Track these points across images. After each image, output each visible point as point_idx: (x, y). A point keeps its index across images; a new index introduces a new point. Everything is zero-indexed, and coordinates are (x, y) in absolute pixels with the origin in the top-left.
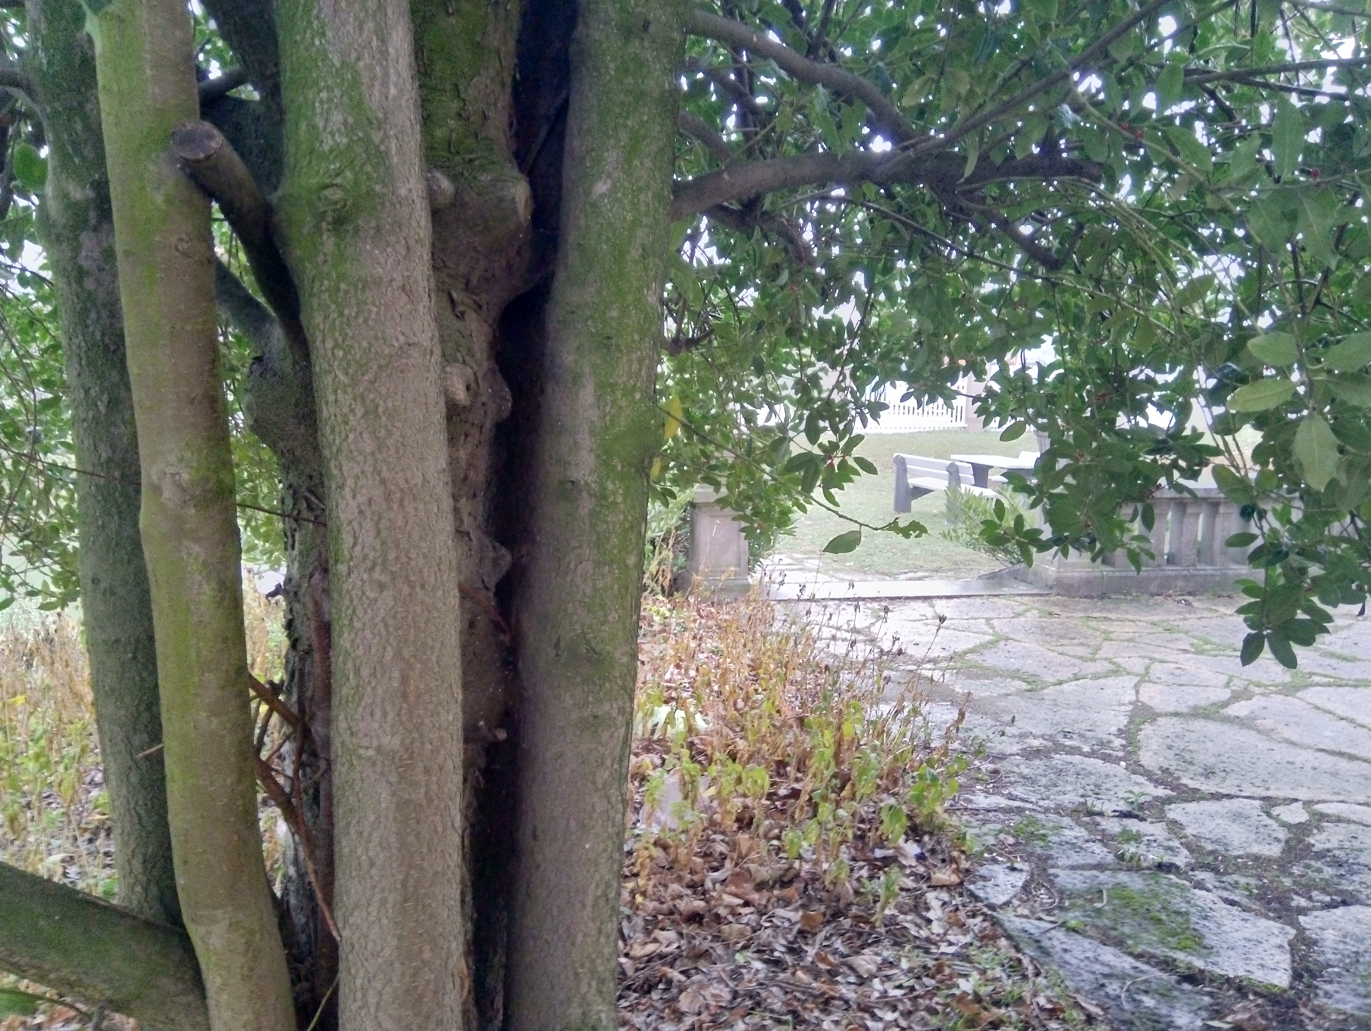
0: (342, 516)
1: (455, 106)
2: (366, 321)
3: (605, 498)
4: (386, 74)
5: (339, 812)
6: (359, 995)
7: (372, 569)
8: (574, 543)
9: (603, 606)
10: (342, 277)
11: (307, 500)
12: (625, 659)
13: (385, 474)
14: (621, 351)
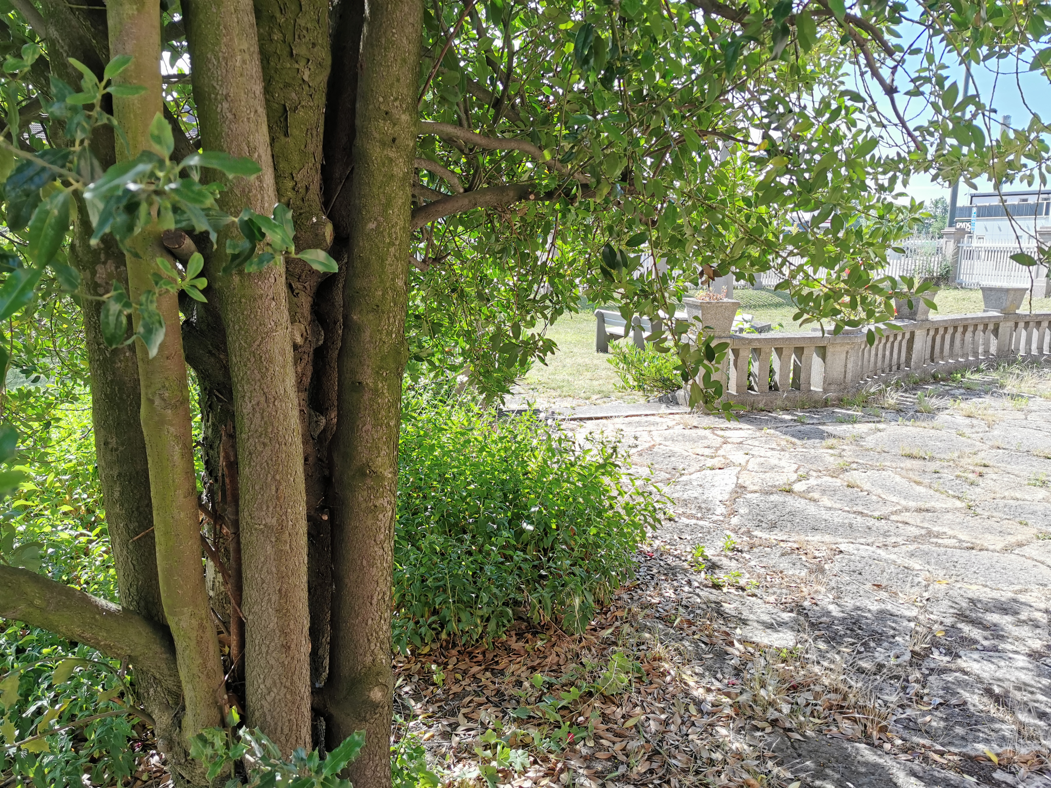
0: (244, 411)
1: (291, 184)
2: (255, 316)
3: (377, 390)
4: (263, 198)
5: (245, 558)
6: (257, 648)
7: (260, 436)
8: (360, 415)
9: (377, 448)
10: (244, 296)
11: (217, 396)
12: (390, 476)
13: (266, 390)
14: (383, 313)
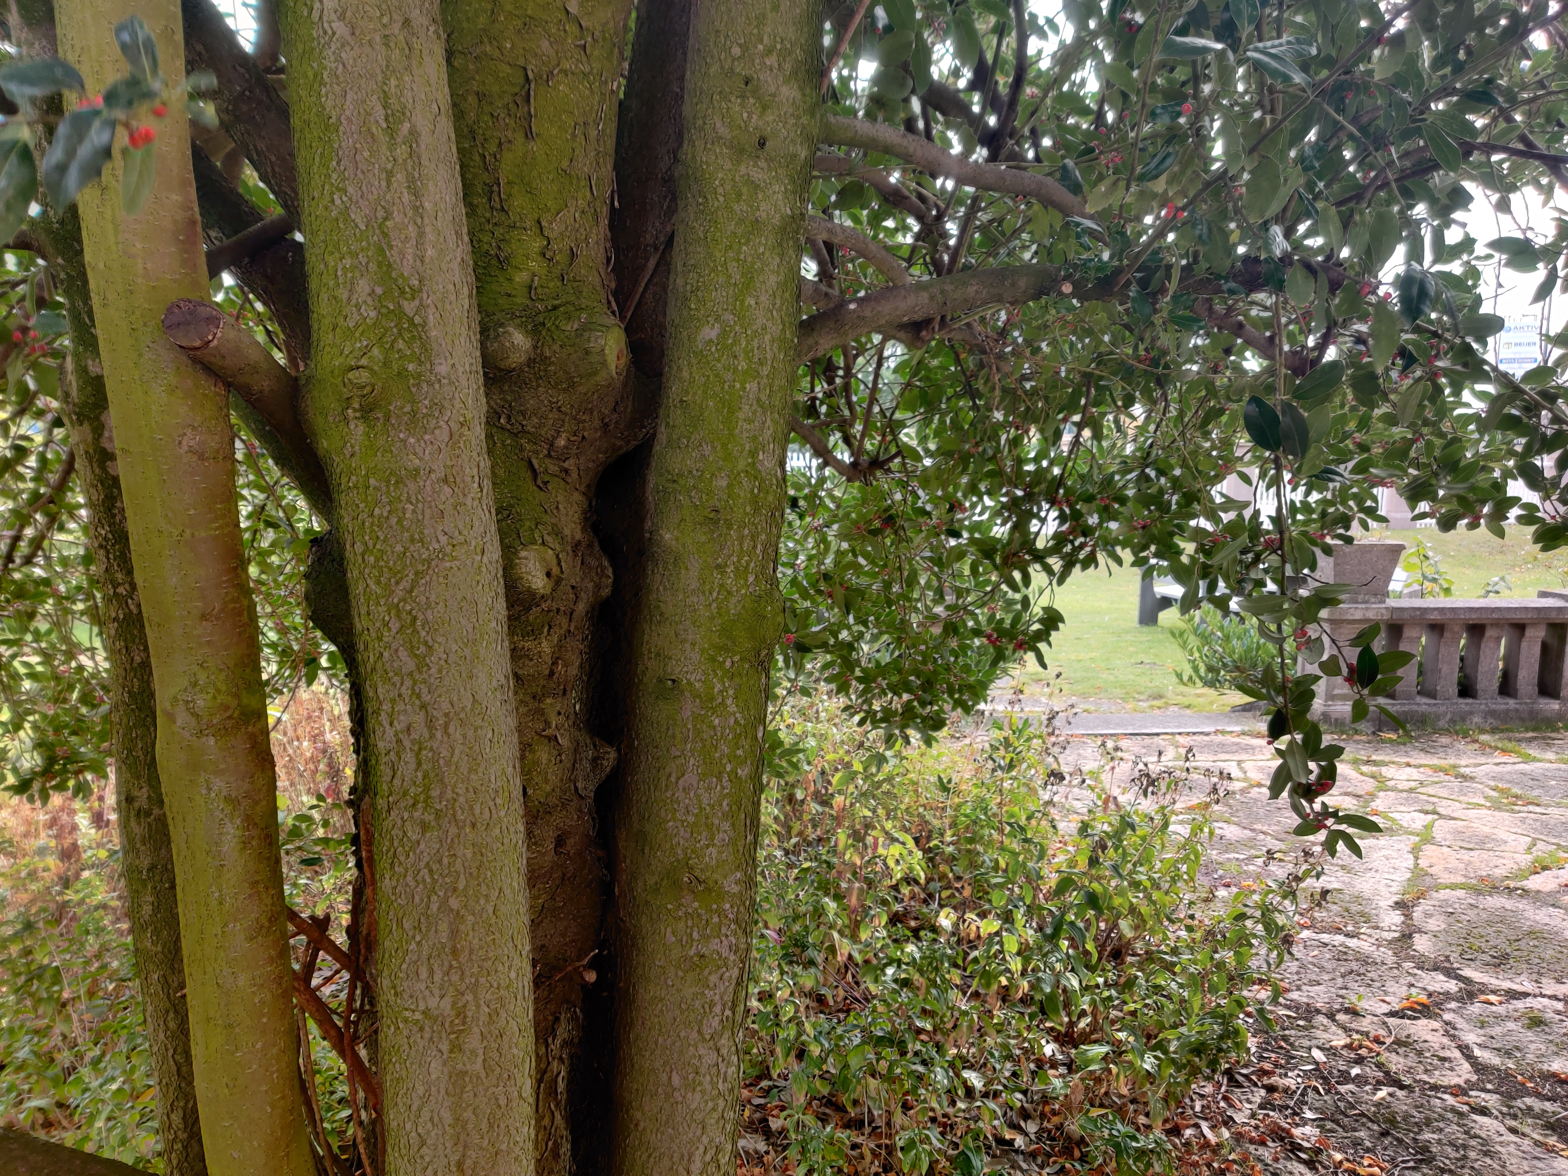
1: (537, 245)
3: (711, 699)
7: (414, 806)
8: (675, 752)
9: (709, 827)
10: (372, 471)
14: (729, 527)
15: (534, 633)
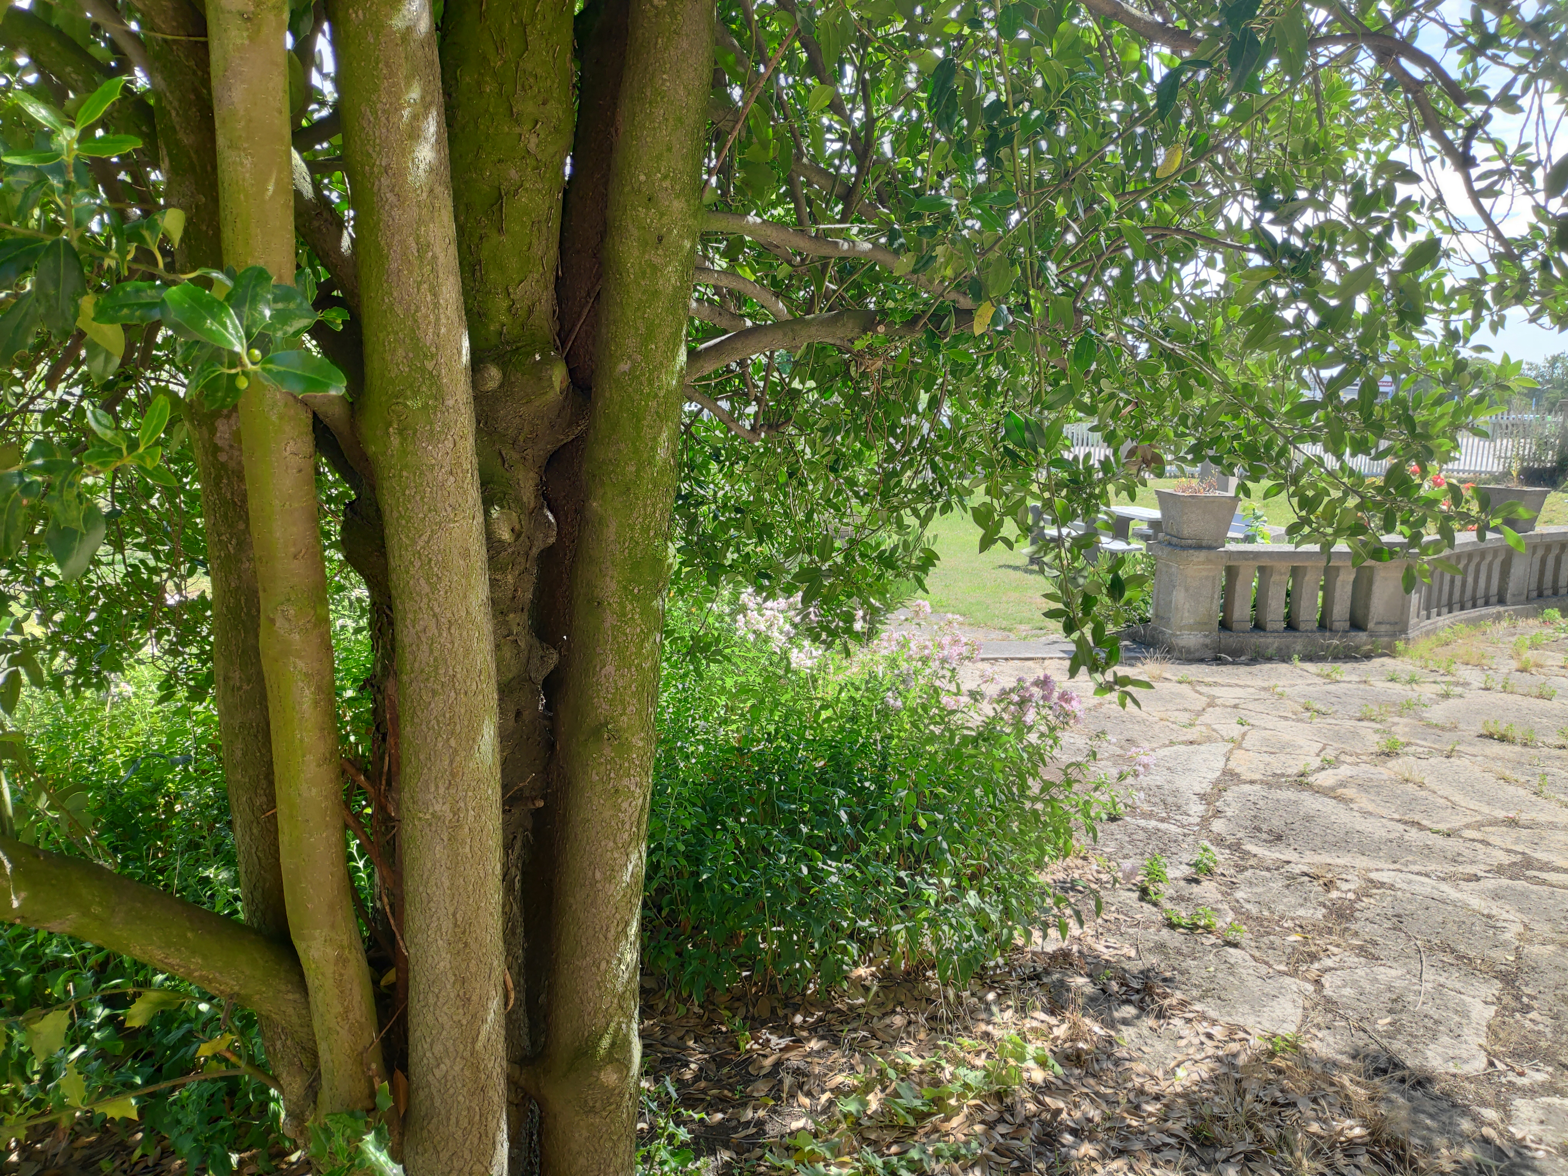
0: (406, 640)
6: (422, 997)
8: (598, 651)
10: (406, 467)
15: (503, 570)
